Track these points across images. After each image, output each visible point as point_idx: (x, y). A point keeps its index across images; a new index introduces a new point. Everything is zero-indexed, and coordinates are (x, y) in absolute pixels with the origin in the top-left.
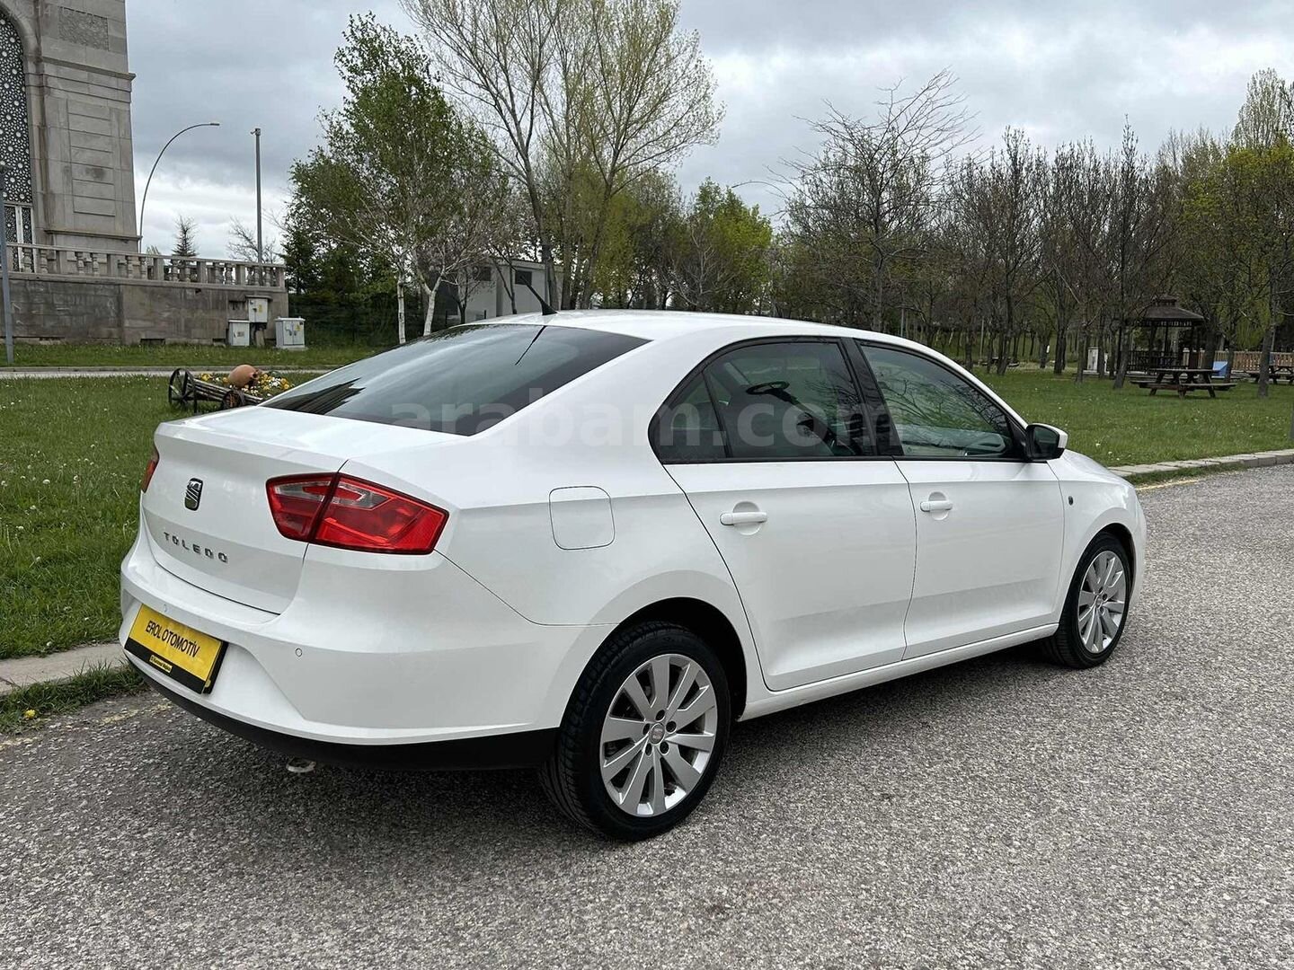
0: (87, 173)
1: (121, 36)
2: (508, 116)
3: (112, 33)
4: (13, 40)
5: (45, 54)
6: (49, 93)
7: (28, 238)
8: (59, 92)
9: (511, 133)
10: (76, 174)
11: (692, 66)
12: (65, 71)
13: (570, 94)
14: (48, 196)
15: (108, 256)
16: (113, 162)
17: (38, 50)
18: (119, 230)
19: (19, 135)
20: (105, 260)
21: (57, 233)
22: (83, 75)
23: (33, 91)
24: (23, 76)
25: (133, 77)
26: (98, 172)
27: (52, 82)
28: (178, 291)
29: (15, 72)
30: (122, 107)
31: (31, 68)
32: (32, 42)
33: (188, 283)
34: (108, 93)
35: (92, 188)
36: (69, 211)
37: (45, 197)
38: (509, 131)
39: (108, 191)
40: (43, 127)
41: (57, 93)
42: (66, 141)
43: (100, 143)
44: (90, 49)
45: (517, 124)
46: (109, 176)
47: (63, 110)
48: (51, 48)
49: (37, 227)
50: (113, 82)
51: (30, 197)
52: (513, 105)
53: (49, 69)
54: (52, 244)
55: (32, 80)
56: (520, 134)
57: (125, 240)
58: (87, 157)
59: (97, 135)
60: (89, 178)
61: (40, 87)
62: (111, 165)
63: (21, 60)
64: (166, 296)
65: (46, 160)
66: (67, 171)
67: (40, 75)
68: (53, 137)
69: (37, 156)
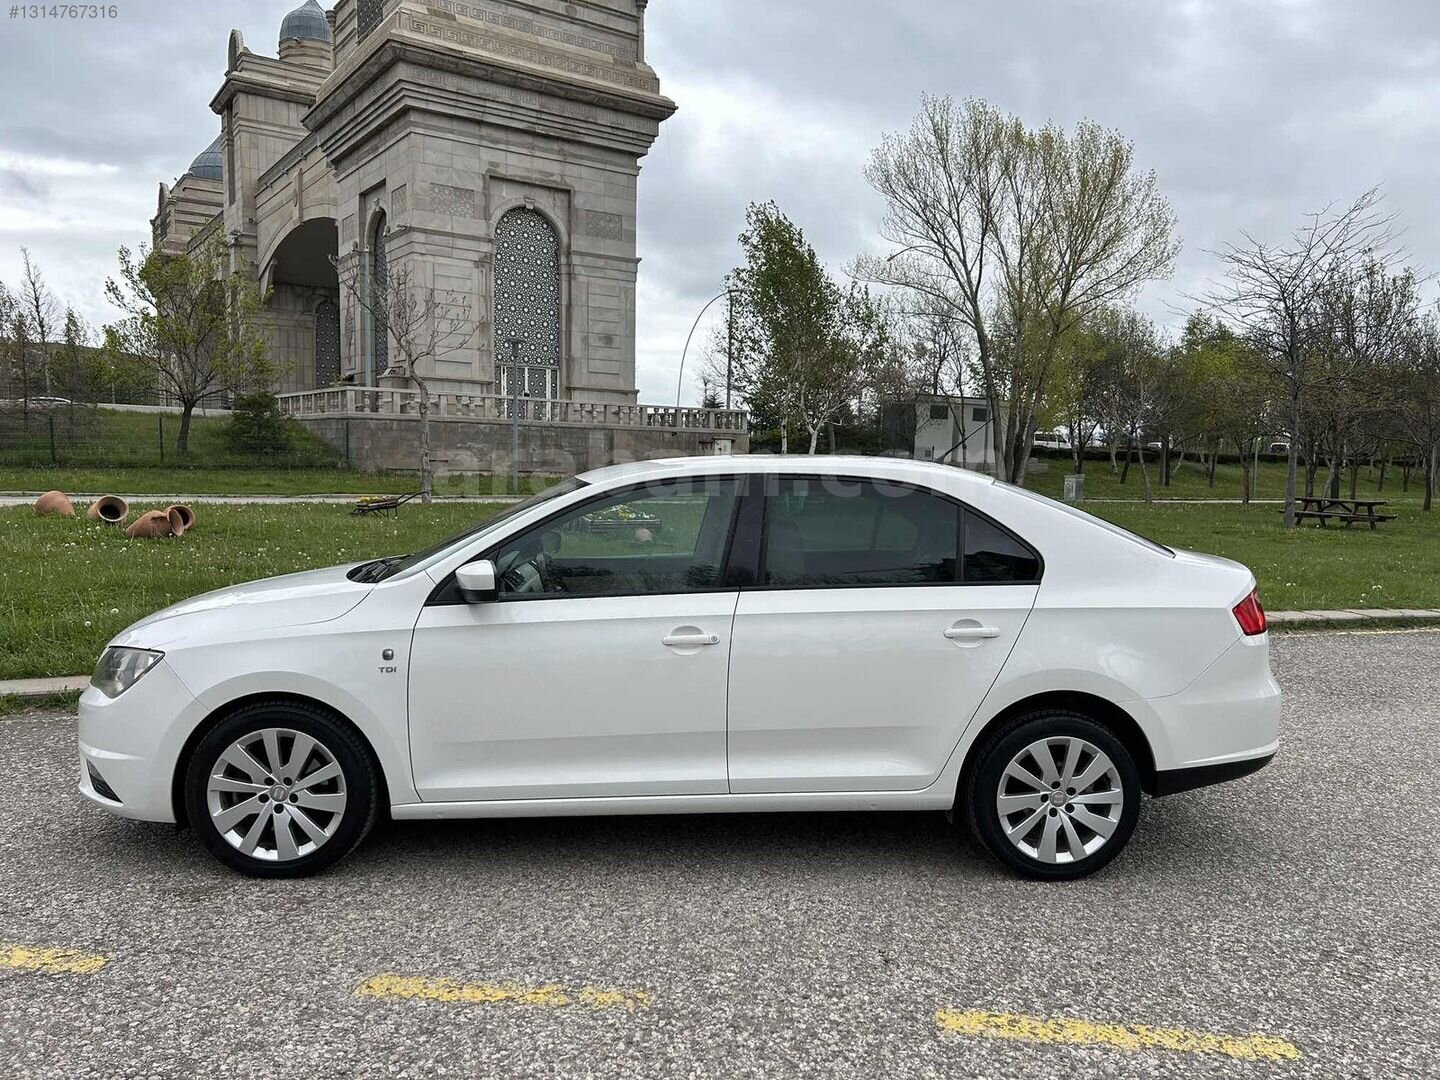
0: (600, 339)
1: (633, 228)
2: (959, 265)
3: (625, 226)
4: (551, 239)
5: (574, 248)
6: (575, 279)
7: (554, 395)
8: (582, 276)
9: (960, 283)
10: (591, 341)
11: (1146, 206)
12: (588, 260)
13: (1024, 243)
14: (570, 359)
15: (605, 406)
16: (620, 331)
17: (569, 245)
18: (622, 386)
19: (552, 313)
20: (603, 410)
21: (575, 389)
22: (601, 263)
23: (564, 278)
24: (557, 267)
25: (640, 260)
26: (608, 339)
27: (578, 270)
28: (658, 434)
29: (552, 264)
30: (630, 285)
31: (563, 260)
32: (565, 239)
33: (666, 428)
34: (618, 275)
35: (601, 353)
36: (585, 371)
37: (568, 361)
38: (958, 280)
39: (614, 354)
40: (569, 306)
41: (581, 279)
42: (585, 316)
43: (611, 316)
44: (608, 241)
45: (968, 273)
46: (616, 341)
47: (585, 290)
48: (579, 243)
49: (561, 385)
50: (624, 266)
51: (558, 362)
52: (964, 256)
53: (576, 260)
54: (571, 399)
55: (564, 270)
56: (970, 282)
57: (625, 393)
58: (598, 328)
59: (608, 310)
60: (601, 344)
61: (569, 274)
62: (618, 333)
63: (557, 255)
64: (646, 438)
65: (570, 331)
66: (585, 340)
67: (569, 264)
68: (576, 313)
69: (564, 329)
